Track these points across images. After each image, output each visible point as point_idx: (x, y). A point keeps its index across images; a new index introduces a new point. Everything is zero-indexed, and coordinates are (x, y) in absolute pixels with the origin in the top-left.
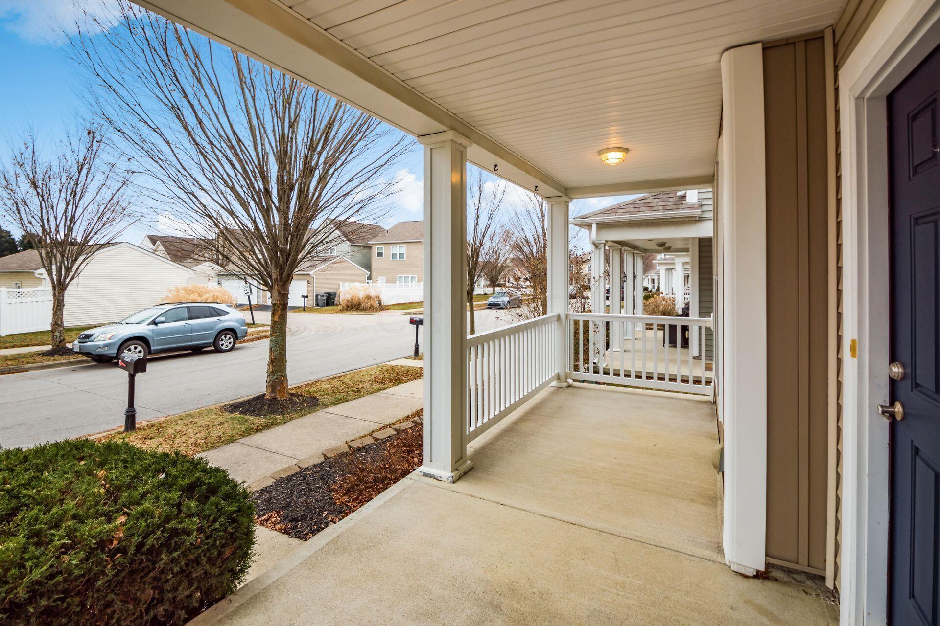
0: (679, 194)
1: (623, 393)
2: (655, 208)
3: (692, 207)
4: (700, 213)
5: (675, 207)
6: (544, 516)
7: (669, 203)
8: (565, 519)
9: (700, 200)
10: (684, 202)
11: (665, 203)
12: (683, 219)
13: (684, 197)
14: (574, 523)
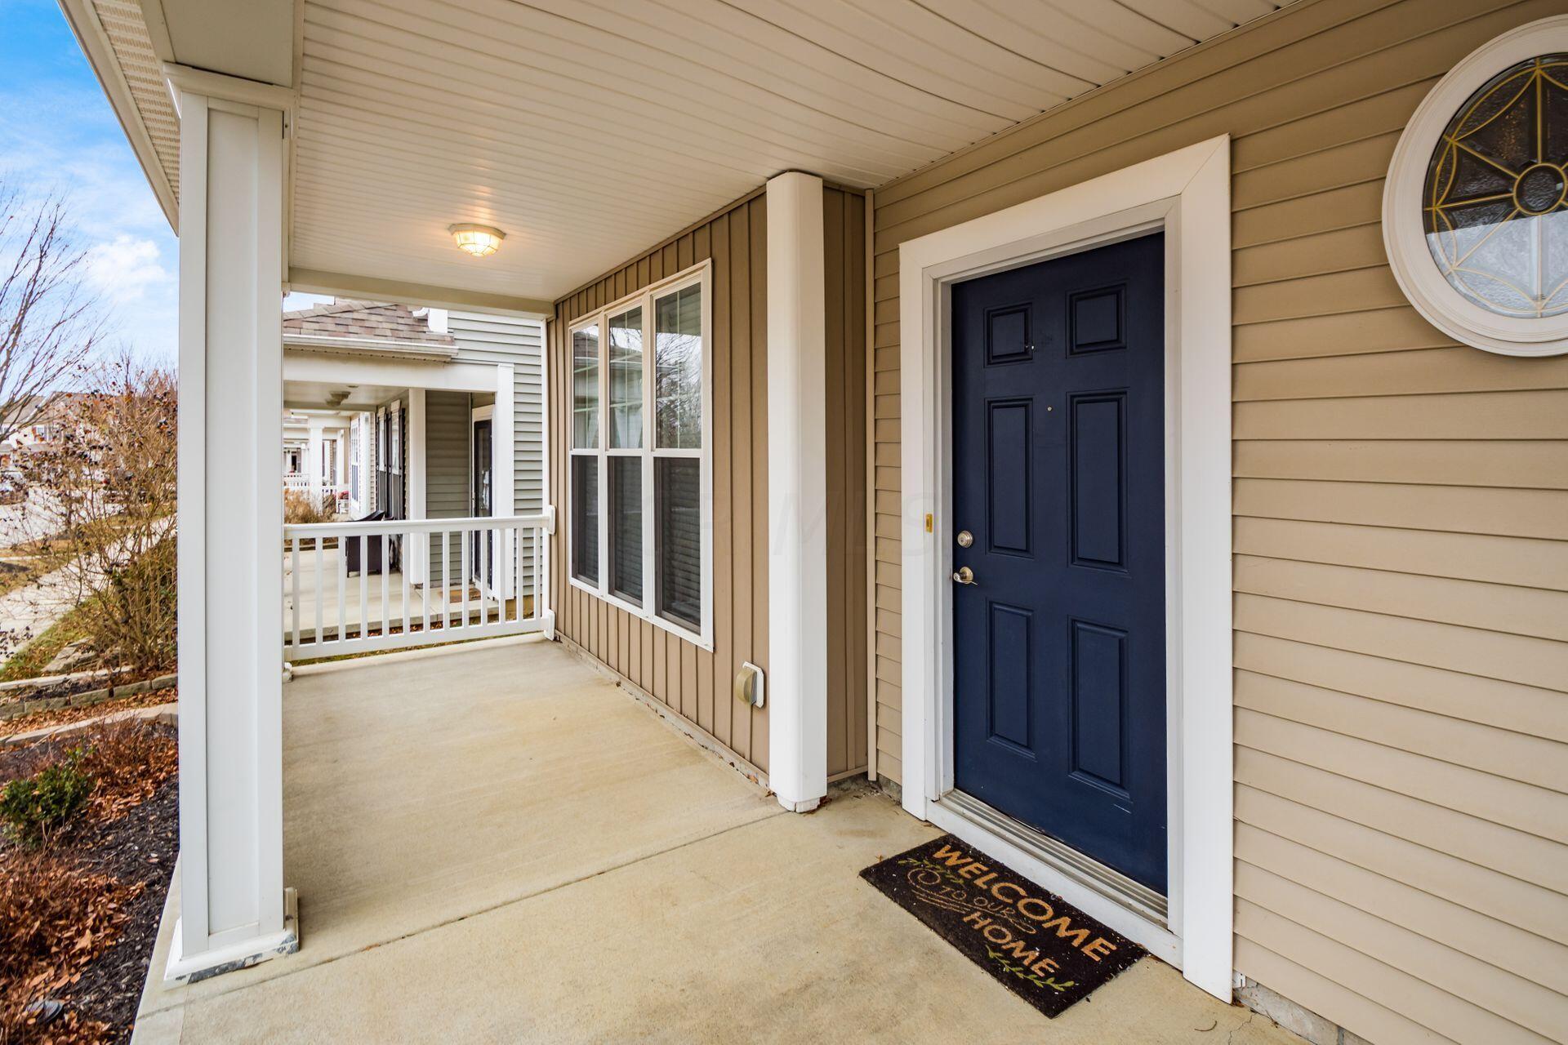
0: (417, 314)
1: (410, 661)
2: (377, 332)
3: (440, 339)
4: (456, 351)
5: (412, 335)
6: (549, 890)
7: (400, 327)
8: (583, 874)
9: (452, 330)
10: (425, 329)
11: (395, 326)
12: (427, 358)
13: (423, 320)
14: (601, 871)
